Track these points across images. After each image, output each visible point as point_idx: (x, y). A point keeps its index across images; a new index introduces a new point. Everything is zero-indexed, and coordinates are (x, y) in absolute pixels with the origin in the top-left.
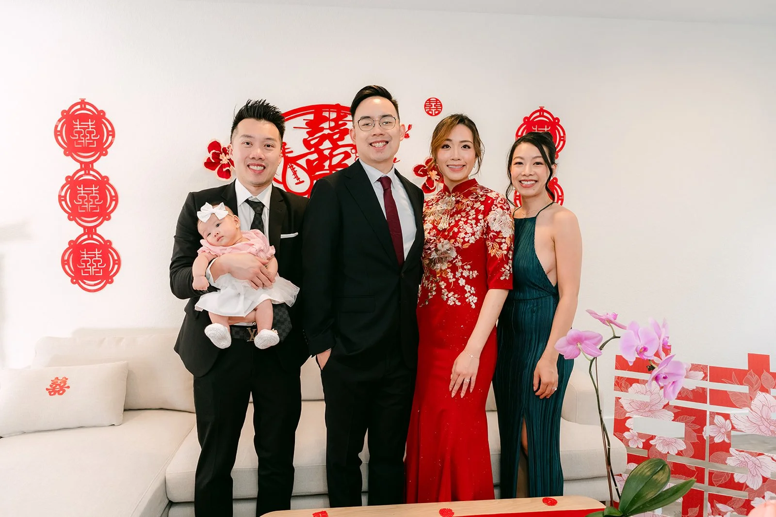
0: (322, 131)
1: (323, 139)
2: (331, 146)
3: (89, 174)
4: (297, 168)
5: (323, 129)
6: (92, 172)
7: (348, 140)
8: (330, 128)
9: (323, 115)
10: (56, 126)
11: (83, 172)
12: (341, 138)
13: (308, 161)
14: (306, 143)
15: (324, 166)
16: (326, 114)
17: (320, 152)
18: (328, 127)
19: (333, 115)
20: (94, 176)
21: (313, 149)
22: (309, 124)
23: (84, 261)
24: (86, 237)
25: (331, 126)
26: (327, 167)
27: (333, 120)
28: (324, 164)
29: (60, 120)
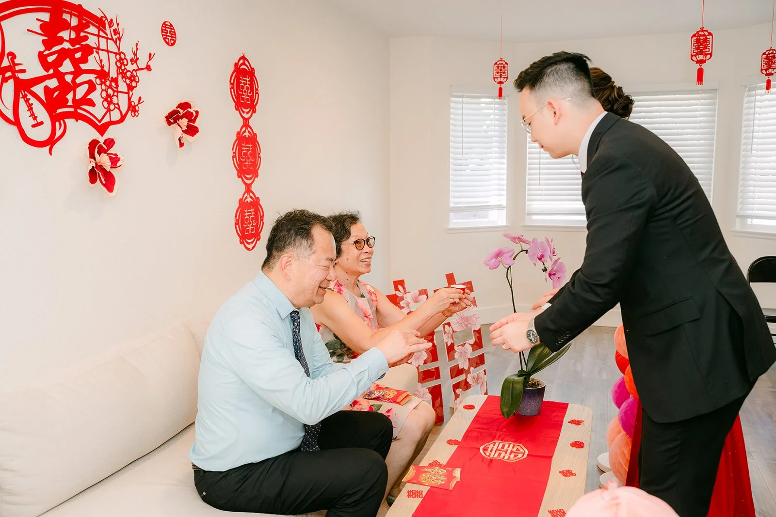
0: (62, 43)
1: (63, 55)
2: (72, 69)
4: (33, 100)
5: (61, 40)
7: (92, 63)
8: (71, 41)
9: (64, 17)
12: (84, 60)
13: (46, 89)
14: (42, 57)
15: (67, 100)
16: (66, 17)
17: (60, 76)
18: (68, 39)
19: (75, 21)
21: (51, 71)
22: (44, 26)
25: (71, 37)
26: (70, 103)
27: (74, 29)
28: (67, 97)
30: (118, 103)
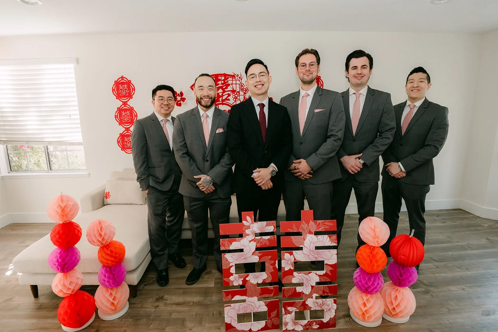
0: (219, 85)
2: (222, 91)
3: (126, 106)
6: (127, 106)
7: (230, 88)
8: (222, 84)
10: (113, 87)
11: (123, 106)
12: (226, 88)
15: (220, 100)
16: (220, 78)
19: (223, 78)
20: (128, 107)
23: (126, 142)
24: (126, 132)
26: (221, 101)
27: (223, 80)
29: (114, 85)
30: (239, 99)
